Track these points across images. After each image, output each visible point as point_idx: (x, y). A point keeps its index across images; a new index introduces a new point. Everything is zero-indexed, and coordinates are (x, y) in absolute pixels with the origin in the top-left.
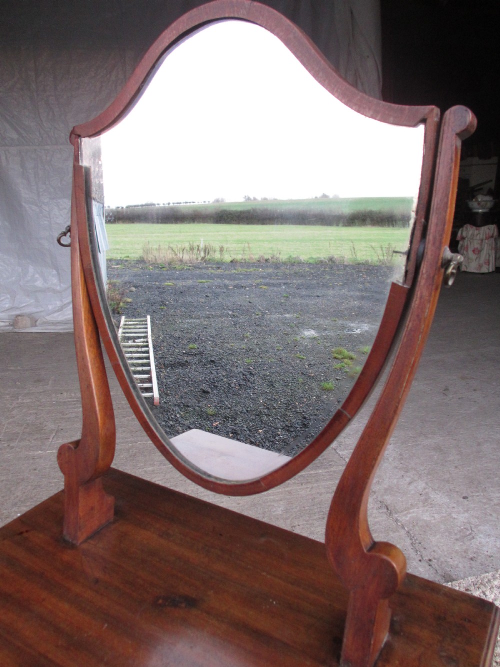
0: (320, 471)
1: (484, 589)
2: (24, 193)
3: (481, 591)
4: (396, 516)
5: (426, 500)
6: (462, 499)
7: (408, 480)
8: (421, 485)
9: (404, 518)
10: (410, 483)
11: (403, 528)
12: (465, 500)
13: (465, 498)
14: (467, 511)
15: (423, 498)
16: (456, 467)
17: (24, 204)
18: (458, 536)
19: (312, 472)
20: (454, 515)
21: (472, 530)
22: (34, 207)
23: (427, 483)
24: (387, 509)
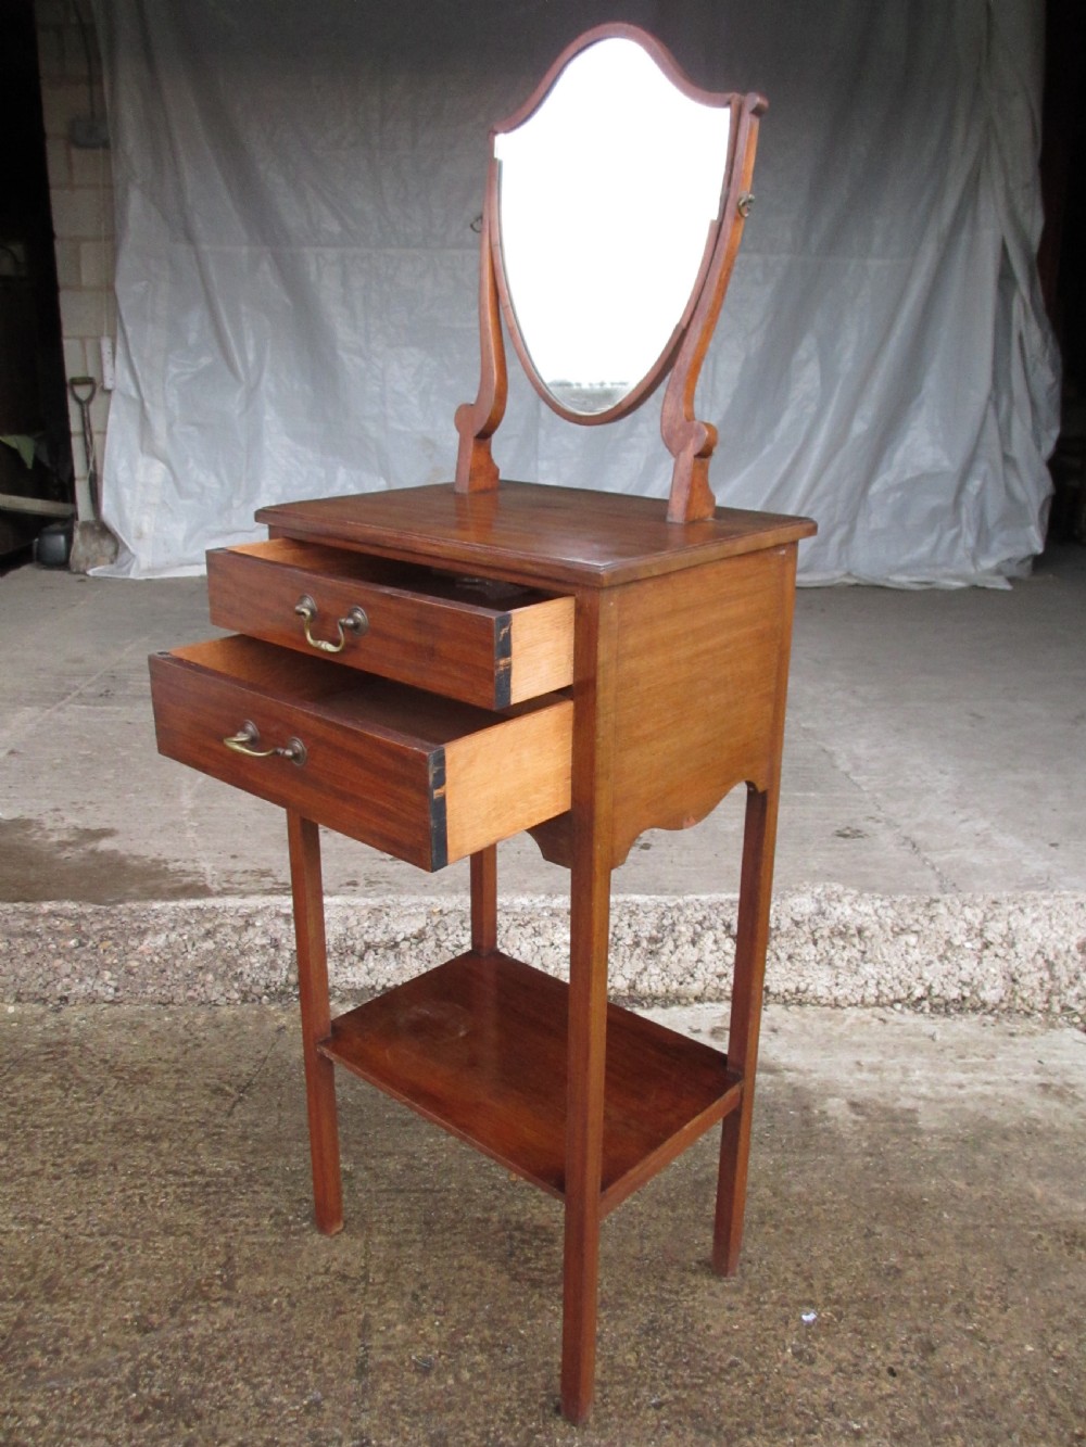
0: (813, 794)
1: (1023, 905)
2: (343, 332)
3: (1017, 906)
4: (926, 854)
5: (984, 842)
6: (1047, 846)
7: (961, 817)
8: (982, 825)
9: (936, 858)
10: (963, 821)
11: (933, 868)
12: (1053, 849)
13: (1053, 845)
14: (1051, 859)
15: (978, 839)
16: (1054, 810)
17: (340, 352)
18: (1022, 884)
19: (798, 794)
20: (1024, 862)
21: (1048, 879)
22: (358, 360)
23: (993, 824)
24: (914, 846)
